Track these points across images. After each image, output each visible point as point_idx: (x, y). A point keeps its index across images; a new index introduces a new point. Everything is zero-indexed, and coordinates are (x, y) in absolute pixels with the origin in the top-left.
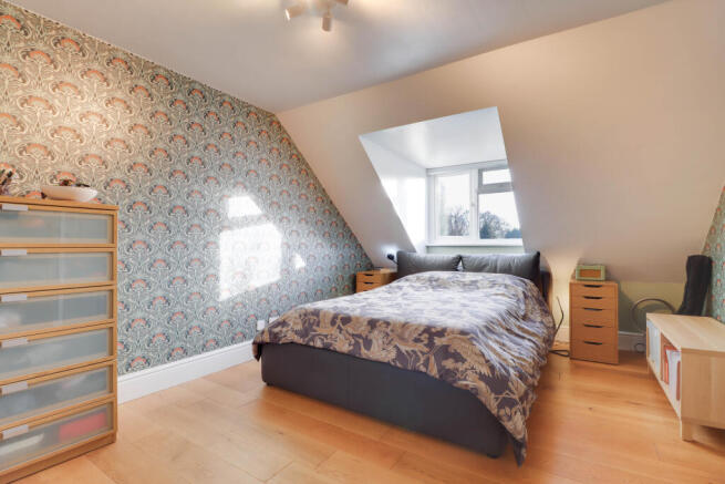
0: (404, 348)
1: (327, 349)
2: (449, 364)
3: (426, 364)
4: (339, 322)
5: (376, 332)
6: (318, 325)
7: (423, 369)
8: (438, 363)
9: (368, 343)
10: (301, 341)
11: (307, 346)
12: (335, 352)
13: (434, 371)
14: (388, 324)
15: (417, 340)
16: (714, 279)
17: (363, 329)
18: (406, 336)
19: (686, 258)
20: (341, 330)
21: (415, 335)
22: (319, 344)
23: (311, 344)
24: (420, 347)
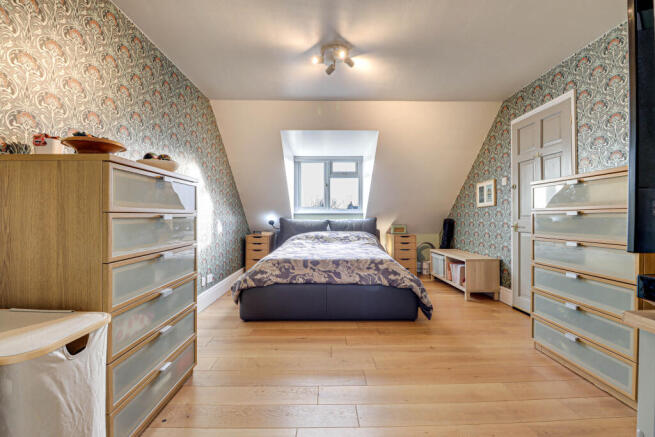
0: (362, 274)
1: (308, 283)
2: (392, 277)
3: (380, 279)
4: (310, 265)
5: (340, 267)
6: (293, 269)
7: (379, 282)
8: (387, 278)
9: (338, 275)
10: (285, 281)
11: (291, 283)
12: (315, 283)
13: (385, 283)
14: (347, 262)
15: (369, 268)
16: (456, 230)
17: (331, 267)
18: (361, 266)
19: (442, 221)
20: (314, 270)
21: (367, 266)
22: (301, 281)
23: (294, 282)
24: (371, 272)
